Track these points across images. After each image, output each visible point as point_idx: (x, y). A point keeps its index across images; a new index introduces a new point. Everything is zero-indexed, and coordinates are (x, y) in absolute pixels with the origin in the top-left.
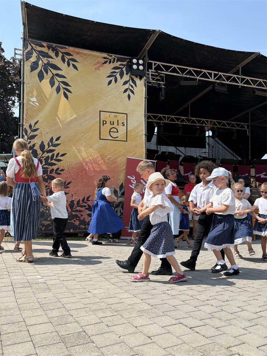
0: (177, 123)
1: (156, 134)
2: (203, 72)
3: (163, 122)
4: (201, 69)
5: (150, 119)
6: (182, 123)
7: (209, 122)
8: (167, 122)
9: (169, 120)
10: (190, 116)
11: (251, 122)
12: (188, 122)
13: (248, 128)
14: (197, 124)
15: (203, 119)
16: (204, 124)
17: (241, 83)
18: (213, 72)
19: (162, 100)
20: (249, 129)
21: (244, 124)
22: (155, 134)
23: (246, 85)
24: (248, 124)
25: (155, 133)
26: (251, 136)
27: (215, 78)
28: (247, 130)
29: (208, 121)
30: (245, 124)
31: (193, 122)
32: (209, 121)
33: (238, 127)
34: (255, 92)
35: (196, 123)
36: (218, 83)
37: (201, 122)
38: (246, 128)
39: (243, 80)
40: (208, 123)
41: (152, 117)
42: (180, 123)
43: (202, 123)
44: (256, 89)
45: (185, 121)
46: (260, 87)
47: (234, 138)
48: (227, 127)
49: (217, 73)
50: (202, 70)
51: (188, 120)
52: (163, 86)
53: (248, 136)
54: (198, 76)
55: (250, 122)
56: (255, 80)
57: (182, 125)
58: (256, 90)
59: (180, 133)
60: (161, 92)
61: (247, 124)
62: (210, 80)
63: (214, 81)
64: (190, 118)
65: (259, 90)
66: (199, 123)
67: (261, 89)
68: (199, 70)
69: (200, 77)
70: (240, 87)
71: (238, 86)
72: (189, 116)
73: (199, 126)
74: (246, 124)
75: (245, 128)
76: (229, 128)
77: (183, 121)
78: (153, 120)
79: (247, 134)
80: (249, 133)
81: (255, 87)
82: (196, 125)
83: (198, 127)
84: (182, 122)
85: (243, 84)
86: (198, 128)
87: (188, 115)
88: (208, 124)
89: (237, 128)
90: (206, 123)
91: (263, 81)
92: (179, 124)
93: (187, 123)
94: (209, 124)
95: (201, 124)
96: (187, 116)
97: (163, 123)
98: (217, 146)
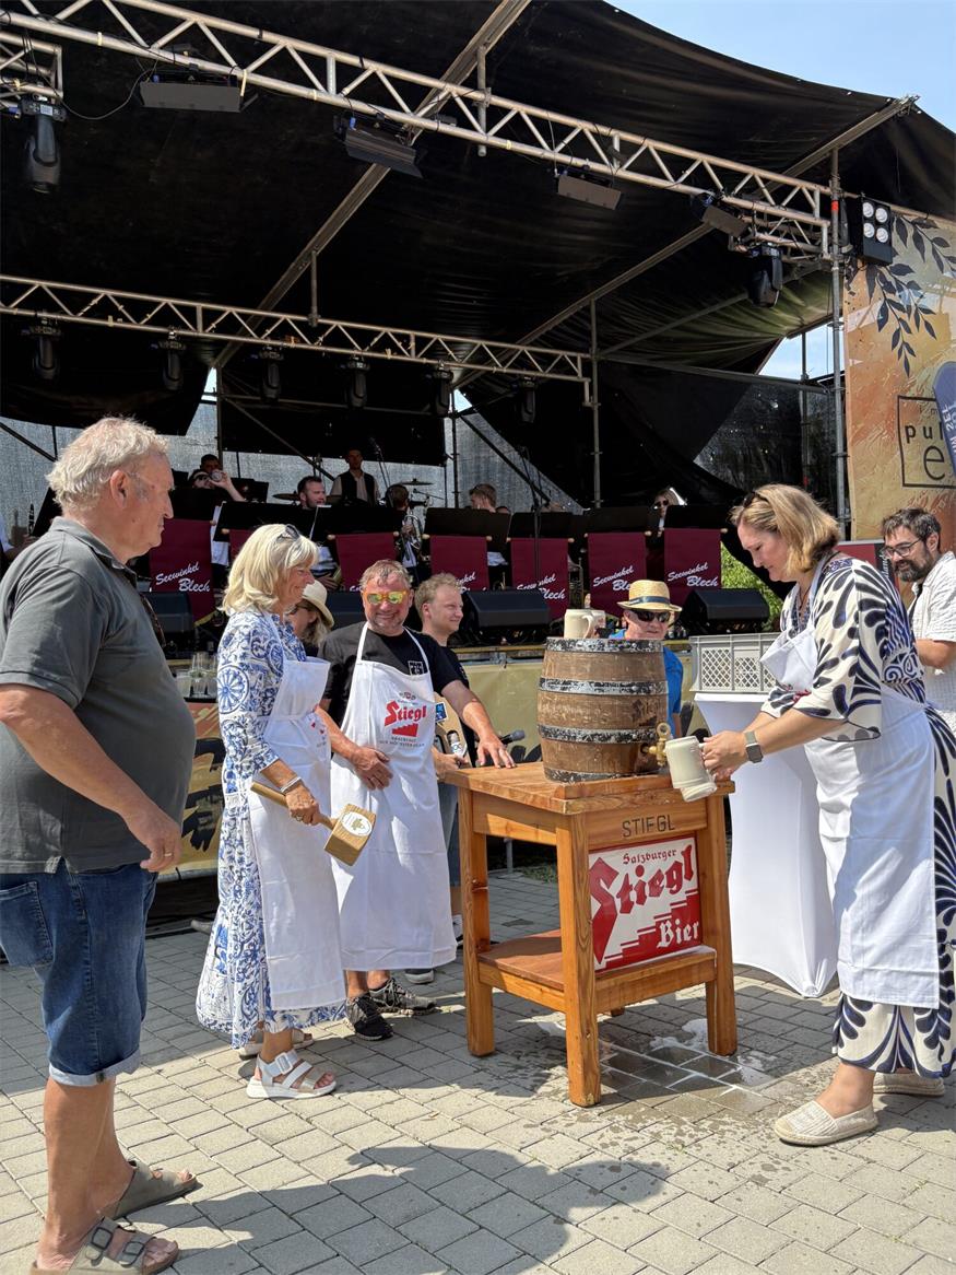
0: (255, 340)
1: (214, 399)
2: (272, 45)
3: (182, 332)
4: (262, 27)
5: (110, 317)
6: (279, 343)
7: (412, 344)
8: (201, 334)
9: (214, 325)
10: (319, 312)
11: (598, 346)
12: (313, 341)
13: (587, 372)
14: (357, 351)
15: (384, 330)
16: (389, 351)
17: (488, 130)
18: (333, 56)
19: (49, 186)
20: (591, 377)
21: (570, 357)
22: (204, 398)
23: (509, 145)
24: (588, 356)
25: (208, 394)
26: (599, 408)
27: (347, 90)
28: (582, 384)
29: (408, 337)
30: (573, 354)
31: (336, 338)
32: (413, 338)
33: (544, 370)
34: (557, 180)
35: (352, 347)
36: (360, 115)
37: (376, 340)
38: (580, 374)
39: (495, 114)
40: (406, 345)
41: (121, 308)
42: (269, 342)
43: (380, 348)
44: (562, 166)
45: (297, 335)
46: (579, 162)
47: (526, 417)
48: (495, 369)
49: (354, 60)
50: (268, 37)
51: (313, 332)
52: (48, 111)
53: (590, 411)
54: (243, 66)
55: (594, 347)
56: (556, 124)
57: (280, 353)
58: (560, 171)
59: (269, 390)
60: (32, 138)
61: (583, 355)
62: (314, 95)
63: (340, 101)
64: (320, 321)
65: (576, 172)
66: (363, 348)
67: (583, 168)
68: (253, 33)
69: (258, 71)
70: (483, 150)
71: (475, 145)
72: (315, 309)
73: (366, 357)
74: (579, 356)
75: (575, 374)
76: (505, 370)
77: (284, 331)
78: (126, 320)
79: (583, 398)
80: (591, 393)
81: (555, 155)
82: (349, 355)
83: (360, 365)
84: (283, 339)
85: (497, 135)
86: (360, 370)
87: (310, 305)
88: (409, 352)
89: (541, 373)
90: (399, 344)
91: (593, 134)
92: (264, 345)
93: (303, 342)
94: (413, 352)
95: (374, 349)
96: (306, 312)
97: (181, 338)
98: (482, 455)
